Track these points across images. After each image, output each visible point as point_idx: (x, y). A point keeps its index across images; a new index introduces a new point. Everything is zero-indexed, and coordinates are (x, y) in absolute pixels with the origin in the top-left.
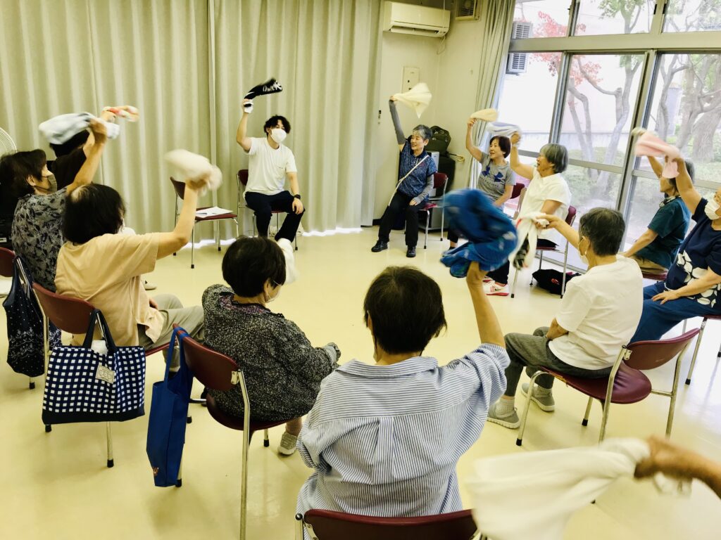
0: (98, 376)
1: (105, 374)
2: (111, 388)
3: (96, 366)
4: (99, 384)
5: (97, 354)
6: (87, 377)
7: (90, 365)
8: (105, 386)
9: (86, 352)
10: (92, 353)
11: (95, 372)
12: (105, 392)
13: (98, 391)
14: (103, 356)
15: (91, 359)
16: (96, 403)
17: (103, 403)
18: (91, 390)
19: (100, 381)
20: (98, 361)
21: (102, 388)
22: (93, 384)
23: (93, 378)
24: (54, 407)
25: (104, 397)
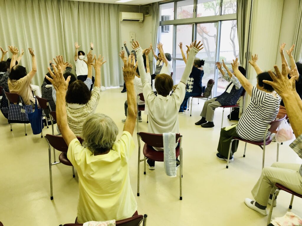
0: (21, 111)
1: (23, 111)
2: (24, 114)
3: (20, 109)
4: (21, 113)
5: (20, 106)
6: (18, 112)
7: (19, 109)
8: (23, 114)
9: (18, 106)
10: (19, 106)
11: (20, 110)
12: (23, 115)
13: (21, 115)
14: (22, 106)
15: (19, 107)
16: (21, 118)
17: (23, 118)
18: (20, 115)
19: (22, 113)
20: (21, 108)
21: (22, 114)
22: (20, 113)
23: (20, 112)
24: (11, 119)
25: (23, 117)
